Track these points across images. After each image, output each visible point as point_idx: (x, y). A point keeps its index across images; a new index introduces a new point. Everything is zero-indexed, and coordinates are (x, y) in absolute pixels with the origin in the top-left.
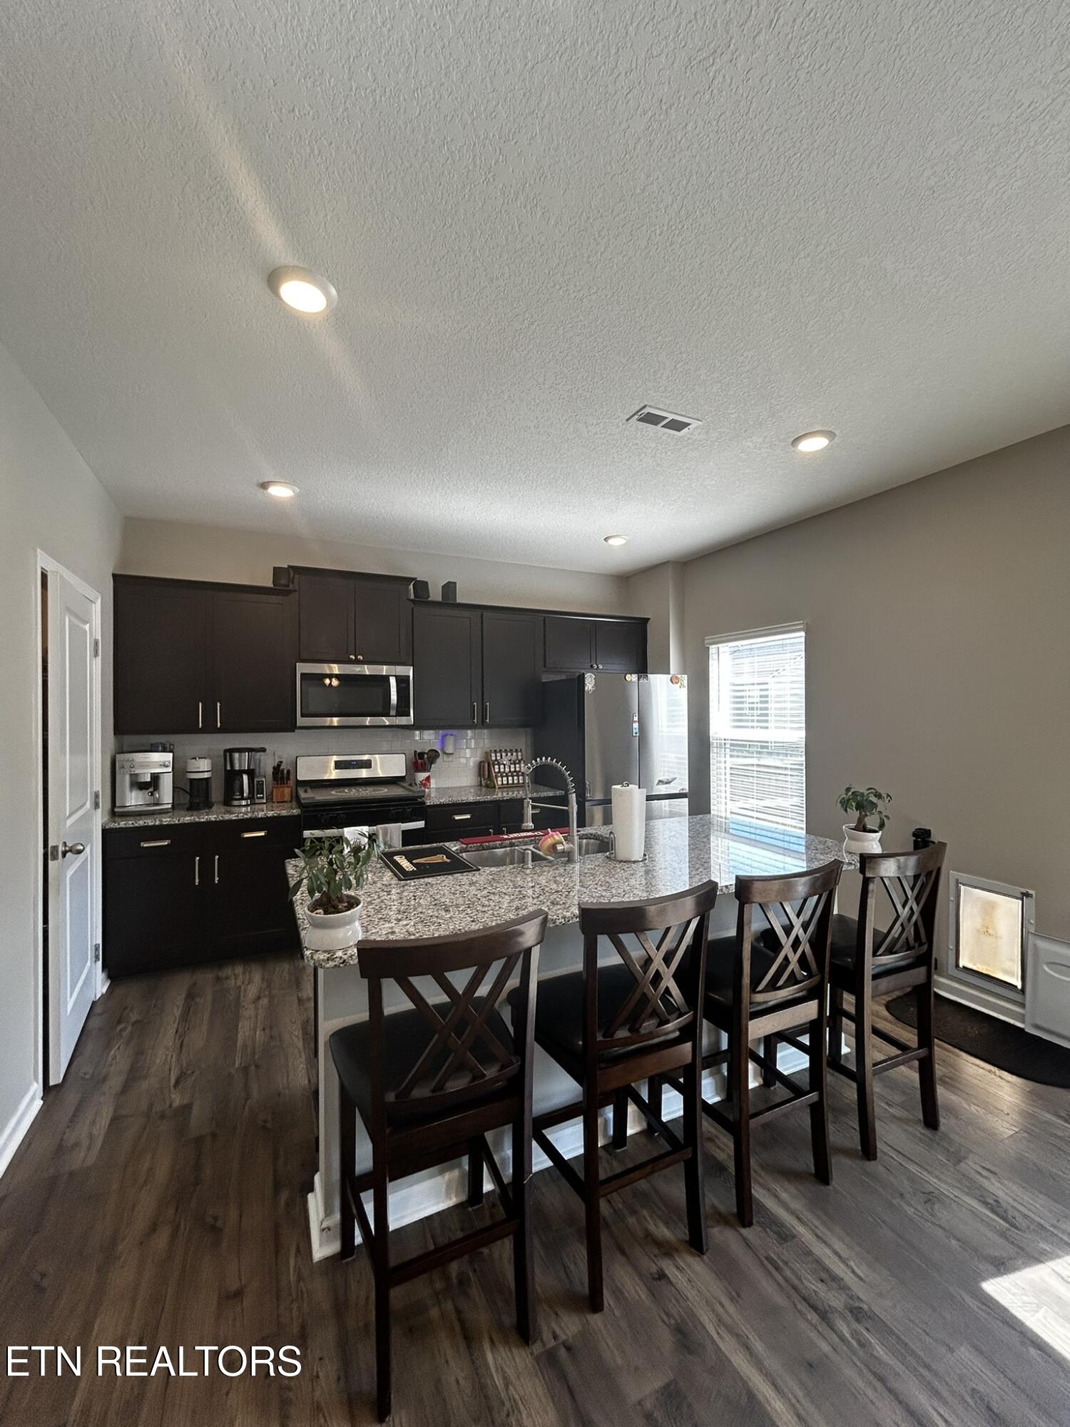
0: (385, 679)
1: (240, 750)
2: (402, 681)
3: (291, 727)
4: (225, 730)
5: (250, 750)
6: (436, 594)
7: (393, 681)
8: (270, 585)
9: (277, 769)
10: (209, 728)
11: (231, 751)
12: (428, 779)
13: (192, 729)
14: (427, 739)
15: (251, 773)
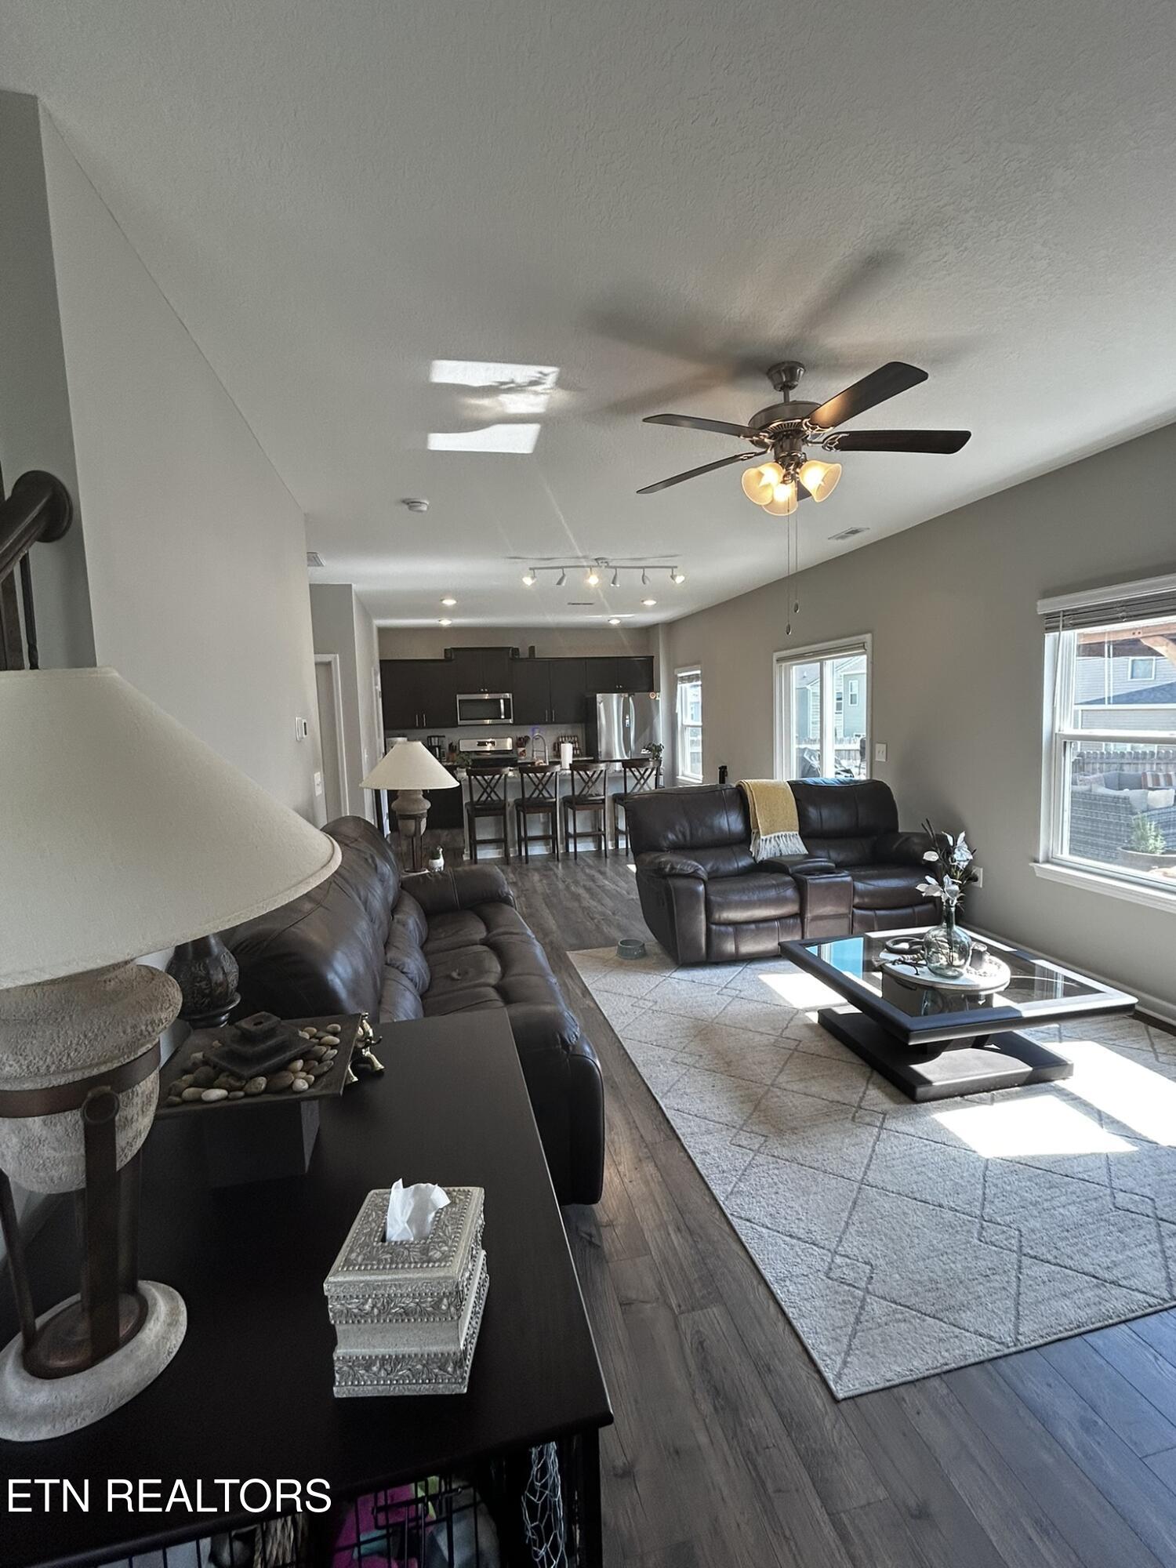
0: (498, 701)
1: (434, 737)
2: (506, 701)
3: (455, 725)
4: (428, 727)
5: (438, 737)
6: (524, 653)
7: (502, 701)
8: (443, 658)
9: (451, 745)
10: (421, 727)
11: (431, 737)
12: (524, 751)
13: (414, 727)
14: (525, 731)
15: (439, 747)
